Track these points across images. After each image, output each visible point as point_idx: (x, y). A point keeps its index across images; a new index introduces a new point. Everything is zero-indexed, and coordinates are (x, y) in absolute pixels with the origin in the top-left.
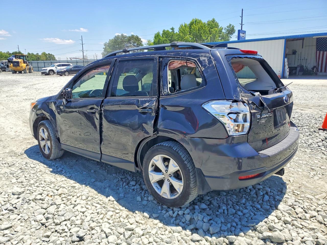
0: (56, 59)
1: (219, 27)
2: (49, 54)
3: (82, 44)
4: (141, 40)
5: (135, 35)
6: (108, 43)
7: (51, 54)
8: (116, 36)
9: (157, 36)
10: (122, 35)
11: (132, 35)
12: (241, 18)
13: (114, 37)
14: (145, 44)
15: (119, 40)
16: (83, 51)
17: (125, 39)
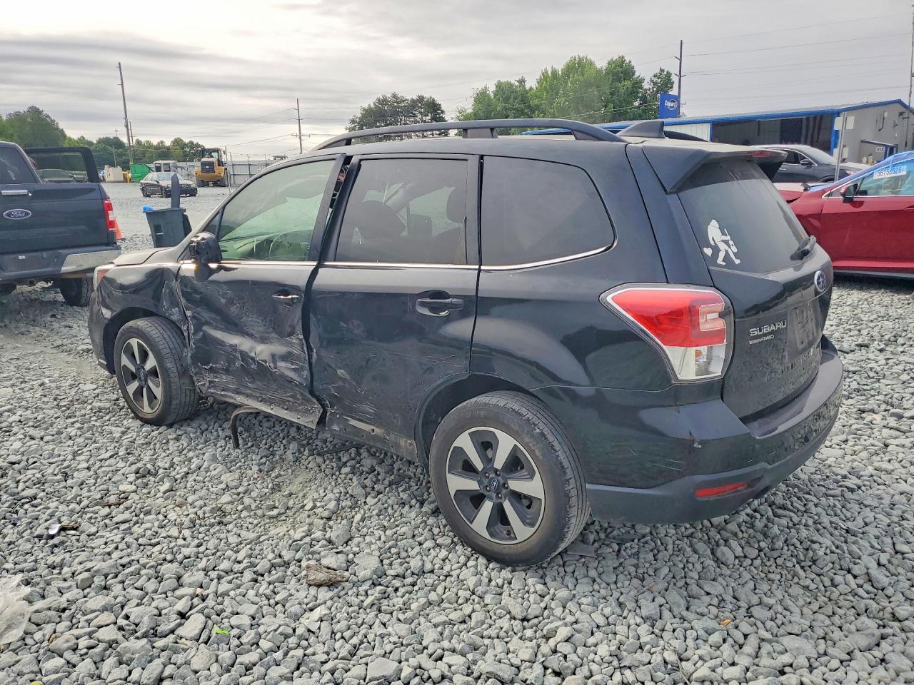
1: (636, 76)
2: (192, 143)
3: (299, 120)
4: (442, 109)
5: (427, 95)
6: (360, 116)
7: (197, 144)
8: (379, 100)
9: (481, 98)
10: (395, 96)
11: (419, 97)
12: (679, 61)
13: (375, 100)
14: (453, 118)
15: (386, 108)
16: (300, 138)
17: (402, 105)
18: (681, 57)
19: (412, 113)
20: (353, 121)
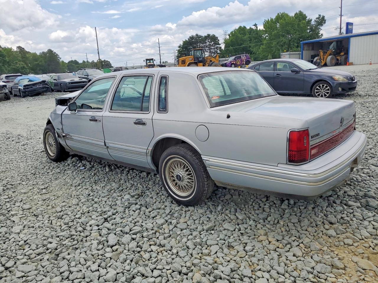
0: (112, 65)
3: (159, 47)
4: (218, 39)
5: (211, 34)
6: (182, 44)
8: (190, 37)
10: (197, 35)
11: (208, 35)
12: (340, 9)
13: (188, 37)
15: (193, 40)
16: (160, 55)
17: (200, 38)
18: (341, 7)
19: (205, 42)
20: (179, 47)
